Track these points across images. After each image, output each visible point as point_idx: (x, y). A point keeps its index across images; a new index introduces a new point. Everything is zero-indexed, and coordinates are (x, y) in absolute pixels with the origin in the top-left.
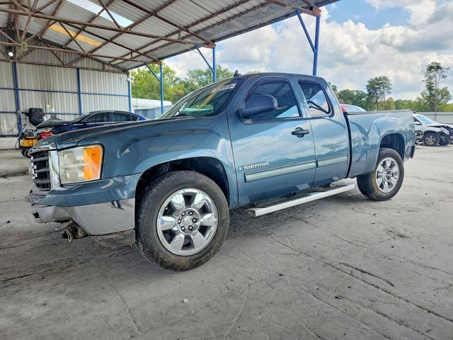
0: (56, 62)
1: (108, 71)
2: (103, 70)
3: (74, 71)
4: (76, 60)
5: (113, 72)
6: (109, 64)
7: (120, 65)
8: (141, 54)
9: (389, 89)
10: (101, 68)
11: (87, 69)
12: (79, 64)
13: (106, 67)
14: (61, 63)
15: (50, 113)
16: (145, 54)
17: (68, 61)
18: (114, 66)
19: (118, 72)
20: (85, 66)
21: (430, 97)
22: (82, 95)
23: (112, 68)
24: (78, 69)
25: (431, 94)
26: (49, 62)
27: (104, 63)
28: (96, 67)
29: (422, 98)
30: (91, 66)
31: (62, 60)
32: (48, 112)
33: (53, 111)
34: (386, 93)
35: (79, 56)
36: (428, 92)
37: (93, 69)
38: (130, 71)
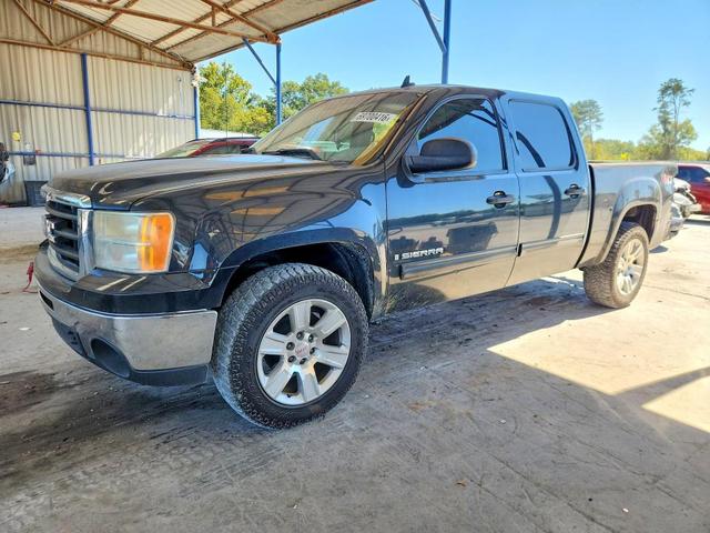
0: (33, 36)
1: (150, 63)
2: (140, 60)
3: (76, 59)
4: (80, 35)
5: (162, 65)
6: (152, 46)
7: (176, 51)
8: (236, 18)
9: (598, 120)
10: (135, 54)
11: (104, 56)
12: (86, 45)
13: (147, 54)
14: (45, 41)
15: (21, 154)
16: (243, 17)
17: (60, 36)
18: (163, 52)
19: (173, 67)
20: (100, 49)
21: (664, 135)
22: (92, 114)
23: (158, 57)
24: (83, 56)
25: (666, 130)
26: (17, 36)
27: (140, 44)
28: (124, 53)
29: (651, 136)
30: (112, 51)
31: (47, 33)
32: (17, 150)
33: (28, 149)
34: (593, 128)
35: (85, 26)
36: (661, 127)
37: (118, 58)
38: (196, 65)
